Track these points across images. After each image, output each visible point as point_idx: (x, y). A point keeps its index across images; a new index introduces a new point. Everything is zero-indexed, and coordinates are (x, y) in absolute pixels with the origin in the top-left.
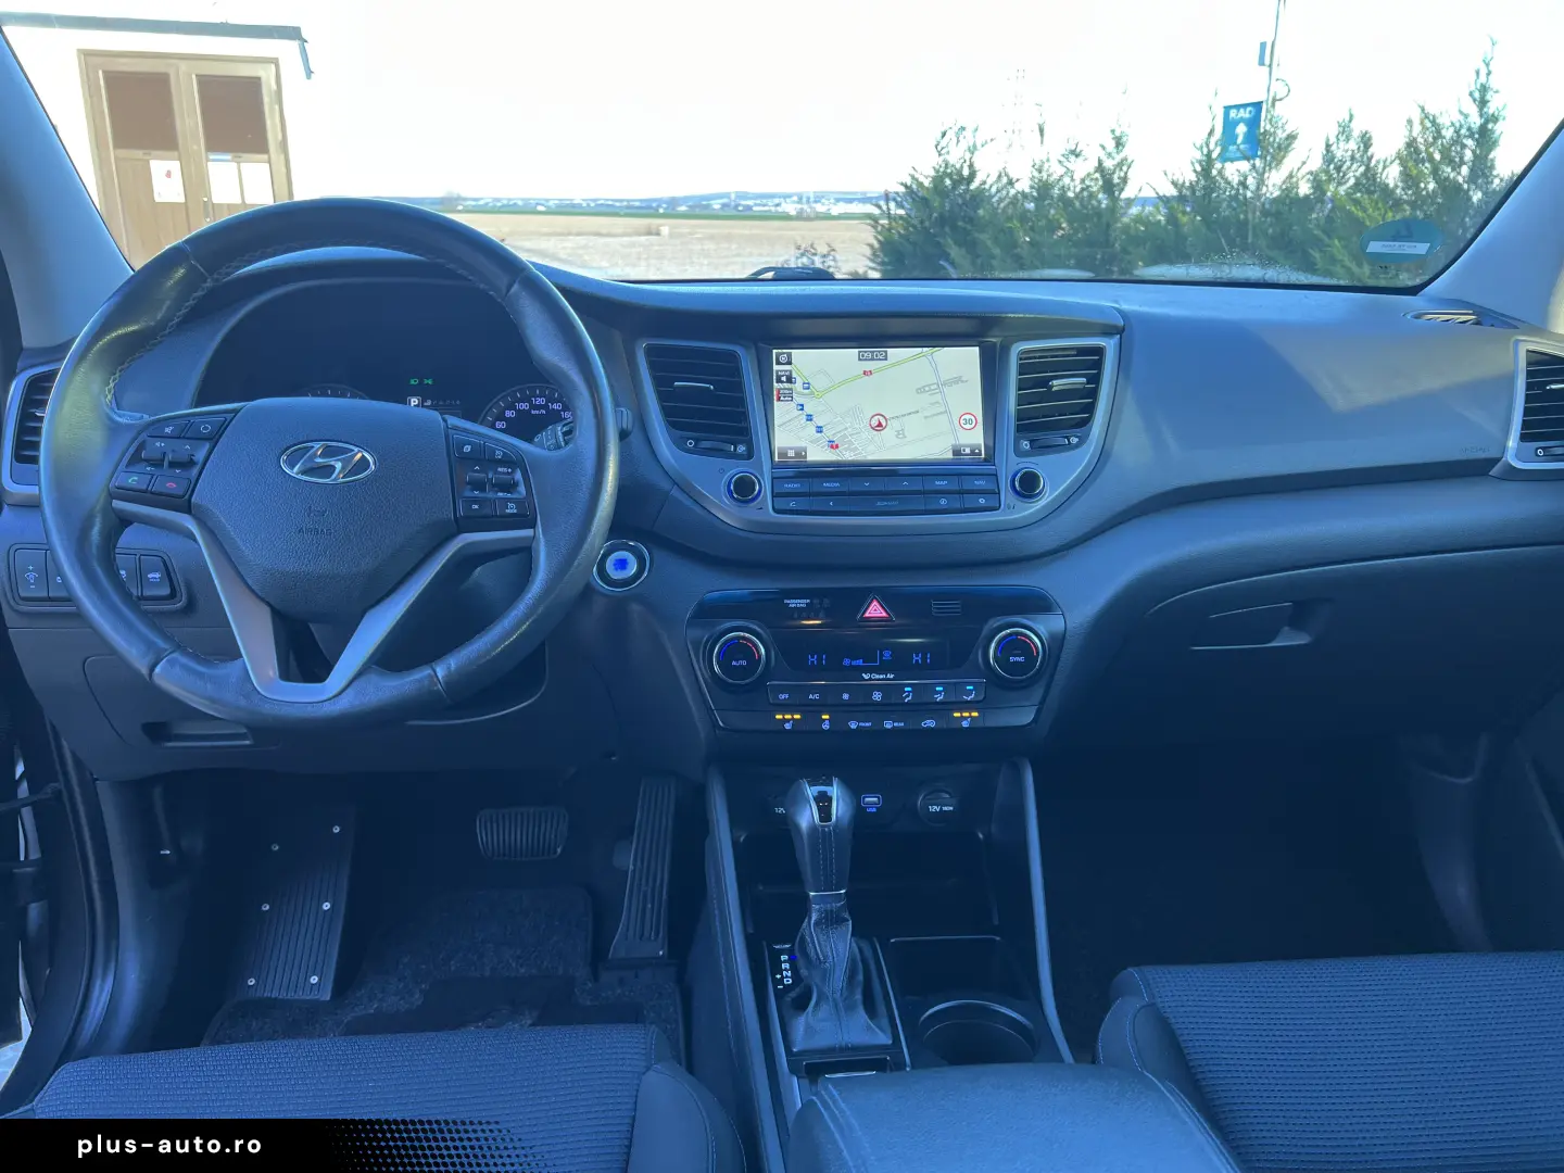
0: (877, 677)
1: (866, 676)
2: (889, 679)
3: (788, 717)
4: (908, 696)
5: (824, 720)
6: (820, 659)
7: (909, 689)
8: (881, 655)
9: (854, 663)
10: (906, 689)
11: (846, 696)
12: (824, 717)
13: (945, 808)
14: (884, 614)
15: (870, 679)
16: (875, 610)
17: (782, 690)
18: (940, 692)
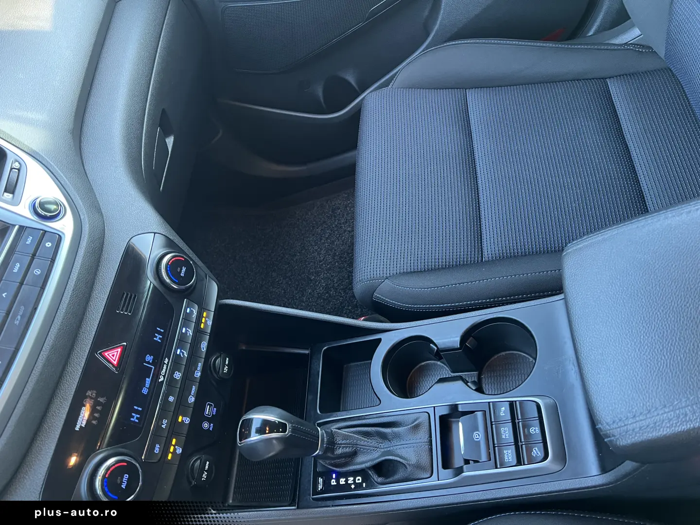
0: (164, 370)
1: (161, 379)
2: (168, 363)
3: (172, 450)
4: (183, 353)
5: (182, 421)
6: (137, 412)
7: (179, 351)
8: (148, 363)
9: (147, 385)
10: (178, 353)
11: (171, 399)
12: (180, 420)
13: (227, 362)
14: (119, 350)
15: (164, 376)
16: (113, 355)
17: (152, 448)
18: (186, 331)
